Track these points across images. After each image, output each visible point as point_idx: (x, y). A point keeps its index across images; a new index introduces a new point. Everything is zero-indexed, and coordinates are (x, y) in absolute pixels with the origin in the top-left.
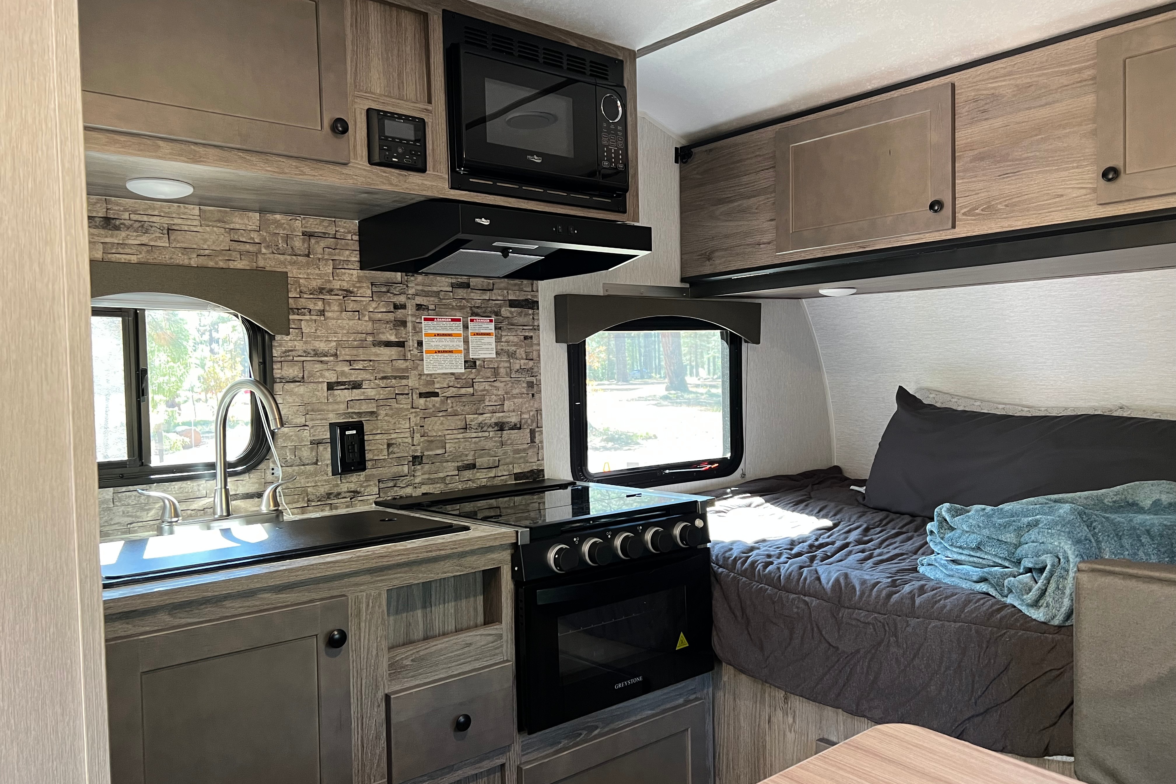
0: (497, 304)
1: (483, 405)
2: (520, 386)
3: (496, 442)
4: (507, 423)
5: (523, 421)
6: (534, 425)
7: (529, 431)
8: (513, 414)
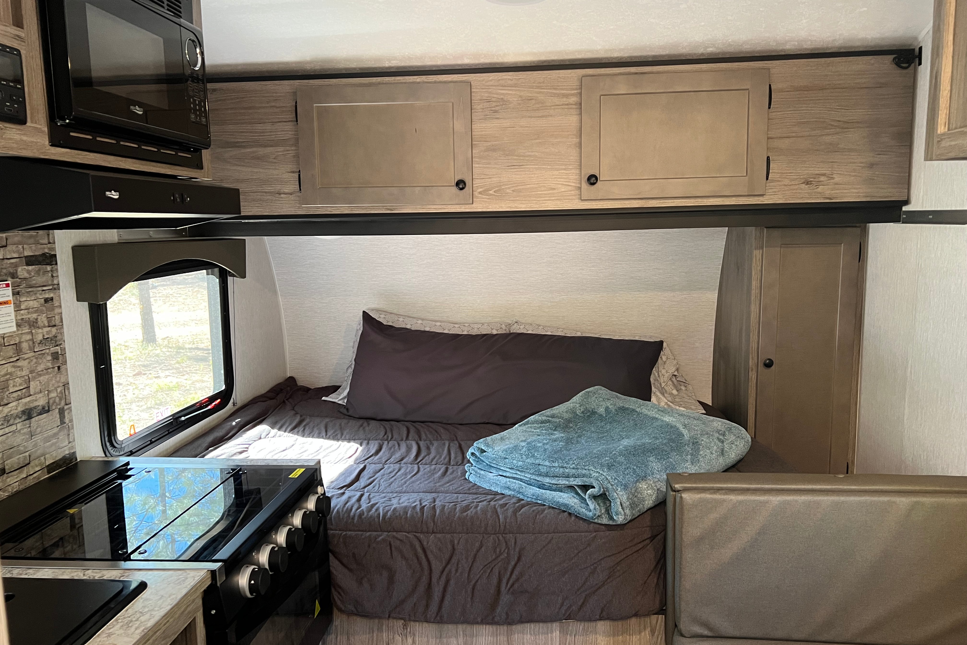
0: (12, 263)
1: (7, 393)
2: (45, 360)
3: (24, 434)
4: (35, 408)
5: (51, 401)
6: (63, 403)
7: (57, 411)
8: (41, 395)
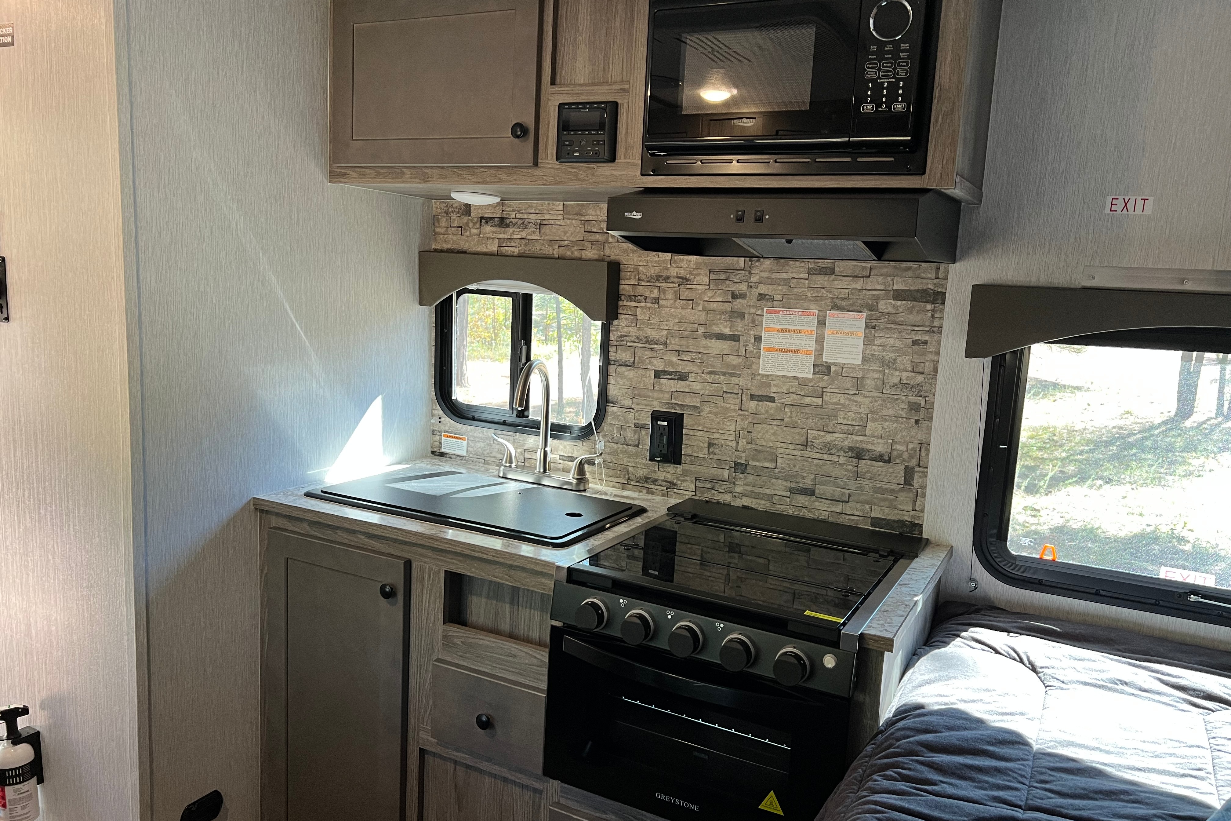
1: (834, 422)
2: (896, 406)
4: (869, 450)
5: (895, 453)
6: (914, 462)
7: (903, 467)
8: (880, 441)
